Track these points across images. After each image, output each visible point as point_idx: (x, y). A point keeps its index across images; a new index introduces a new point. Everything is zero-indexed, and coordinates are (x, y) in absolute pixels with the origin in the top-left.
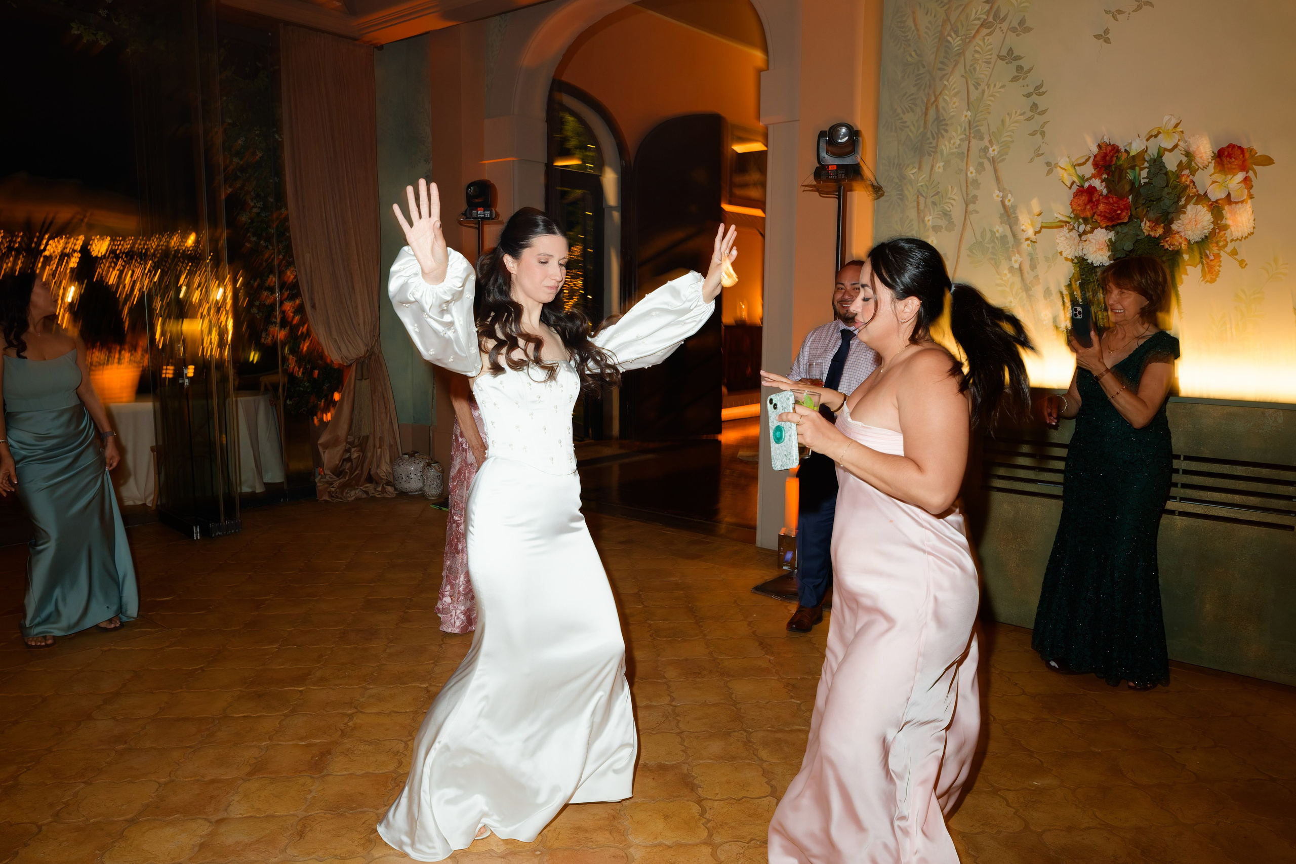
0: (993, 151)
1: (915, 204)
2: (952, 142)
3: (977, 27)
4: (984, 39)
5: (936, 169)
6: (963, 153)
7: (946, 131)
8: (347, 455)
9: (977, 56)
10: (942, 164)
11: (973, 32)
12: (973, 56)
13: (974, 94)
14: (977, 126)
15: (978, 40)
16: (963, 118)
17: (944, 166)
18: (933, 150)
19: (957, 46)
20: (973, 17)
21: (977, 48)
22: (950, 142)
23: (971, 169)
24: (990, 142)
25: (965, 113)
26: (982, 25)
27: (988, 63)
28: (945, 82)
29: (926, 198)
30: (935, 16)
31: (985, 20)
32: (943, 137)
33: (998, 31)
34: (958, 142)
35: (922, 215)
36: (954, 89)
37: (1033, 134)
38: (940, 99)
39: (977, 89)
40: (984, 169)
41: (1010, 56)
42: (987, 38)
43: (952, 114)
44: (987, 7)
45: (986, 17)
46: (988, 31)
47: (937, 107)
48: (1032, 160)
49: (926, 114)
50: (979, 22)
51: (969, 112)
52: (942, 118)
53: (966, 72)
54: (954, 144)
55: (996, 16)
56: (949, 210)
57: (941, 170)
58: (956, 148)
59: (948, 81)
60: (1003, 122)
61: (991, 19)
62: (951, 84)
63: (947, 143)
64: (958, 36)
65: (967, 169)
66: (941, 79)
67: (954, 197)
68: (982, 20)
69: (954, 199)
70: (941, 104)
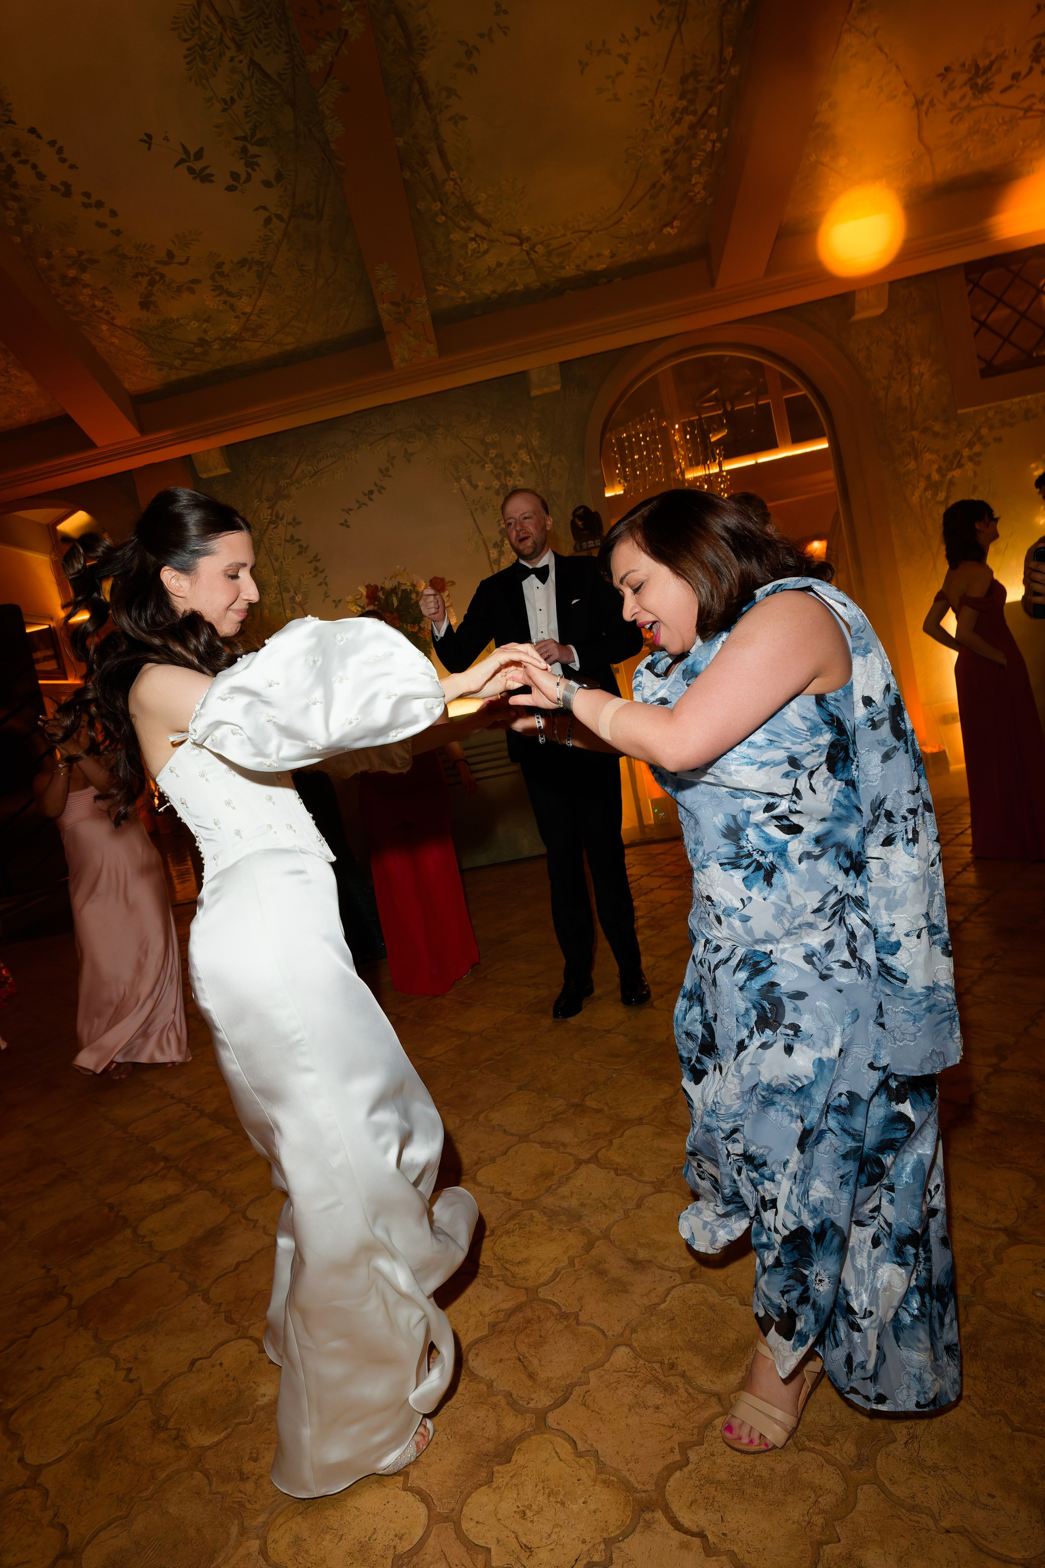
0: (298, 598)
4: (273, 531)
7: (264, 590)
9: (272, 541)
11: (265, 527)
13: (277, 565)
23: (288, 611)
24: (295, 592)
26: (269, 523)
27: (280, 545)
33: (280, 525)
34: (274, 596)
37: (320, 584)
40: (296, 610)
41: (292, 540)
46: (274, 526)
48: (324, 600)
50: (267, 521)
51: (276, 577)
55: (277, 516)
60: (300, 580)
61: (274, 518)
65: (285, 612)
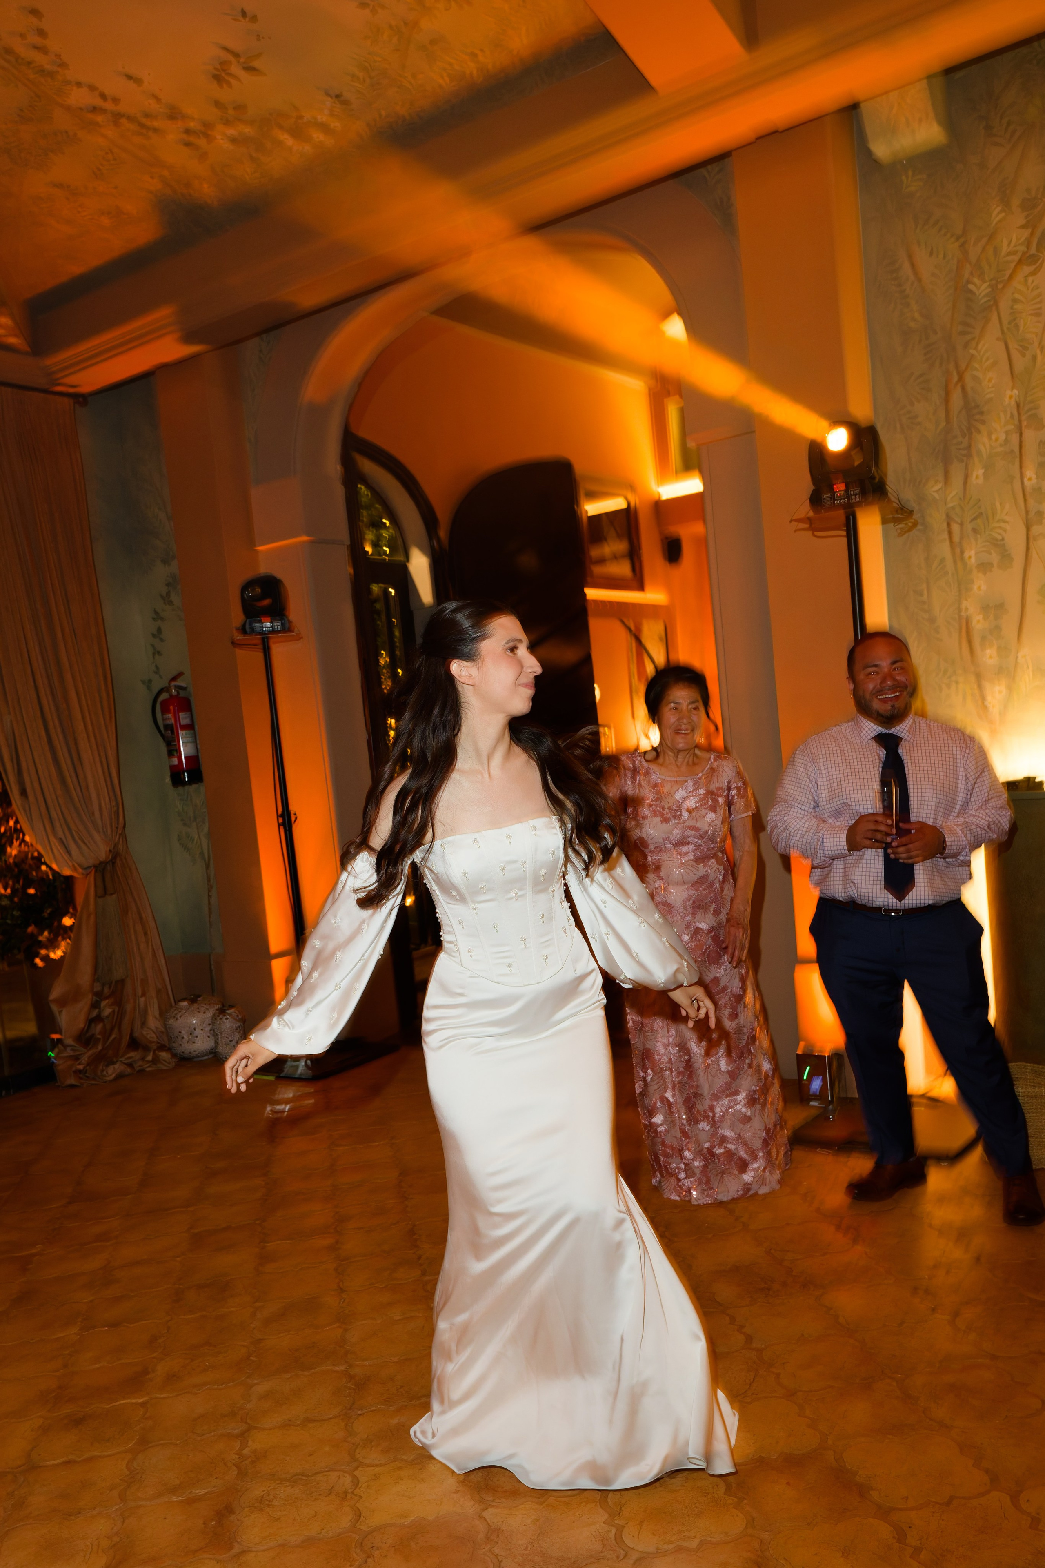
1: (946, 536)
2: (993, 437)
3: (1012, 265)
4: (1026, 281)
5: (973, 480)
6: (1012, 451)
7: (983, 422)
8: (95, 1013)
9: (1018, 307)
10: (981, 472)
11: (1008, 273)
12: (1012, 308)
13: (1020, 364)
14: (1029, 410)
15: (1017, 283)
16: (1007, 400)
17: (984, 474)
18: (965, 452)
19: (984, 296)
20: (1005, 249)
21: (1017, 296)
22: (990, 438)
23: (1030, 473)
25: (1009, 393)
26: (1020, 262)
27: (1036, 316)
28: (972, 351)
29: (961, 524)
30: (944, 257)
31: (1024, 253)
32: (979, 432)
34: (1003, 437)
35: (958, 551)
36: (988, 359)
38: (967, 378)
39: (1023, 355)
42: (1030, 279)
43: (988, 396)
44: (1026, 233)
45: (1025, 249)
46: (1032, 268)
47: (963, 388)
49: (947, 400)
50: (1016, 258)
51: (1016, 392)
52: (973, 405)
53: (1003, 332)
54: (996, 440)
56: (1000, 538)
57: (981, 481)
58: (1001, 445)
59: (976, 349)
61: (1033, 250)
62: (982, 352)
63: (986, 440)
64: (985, 282)
65: (1022, 474)
66: (966, 345)
67: (1007, 518)
68: (1020, 254)
69: (1005, 522)
70: (969, 383)
